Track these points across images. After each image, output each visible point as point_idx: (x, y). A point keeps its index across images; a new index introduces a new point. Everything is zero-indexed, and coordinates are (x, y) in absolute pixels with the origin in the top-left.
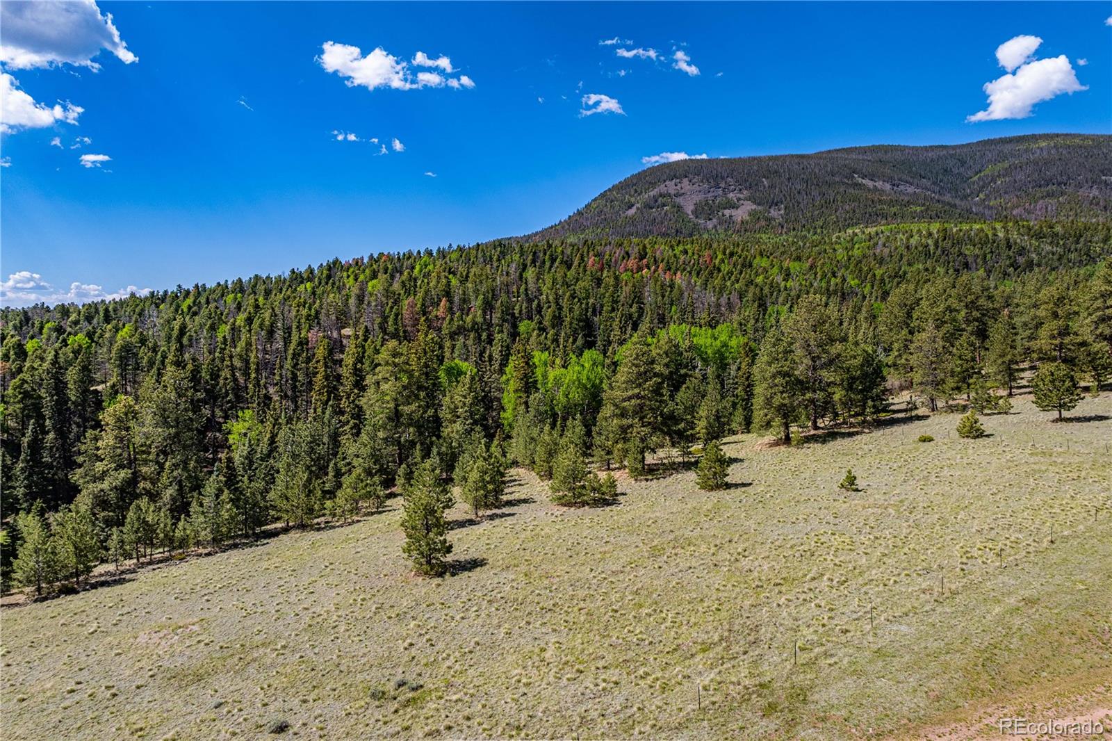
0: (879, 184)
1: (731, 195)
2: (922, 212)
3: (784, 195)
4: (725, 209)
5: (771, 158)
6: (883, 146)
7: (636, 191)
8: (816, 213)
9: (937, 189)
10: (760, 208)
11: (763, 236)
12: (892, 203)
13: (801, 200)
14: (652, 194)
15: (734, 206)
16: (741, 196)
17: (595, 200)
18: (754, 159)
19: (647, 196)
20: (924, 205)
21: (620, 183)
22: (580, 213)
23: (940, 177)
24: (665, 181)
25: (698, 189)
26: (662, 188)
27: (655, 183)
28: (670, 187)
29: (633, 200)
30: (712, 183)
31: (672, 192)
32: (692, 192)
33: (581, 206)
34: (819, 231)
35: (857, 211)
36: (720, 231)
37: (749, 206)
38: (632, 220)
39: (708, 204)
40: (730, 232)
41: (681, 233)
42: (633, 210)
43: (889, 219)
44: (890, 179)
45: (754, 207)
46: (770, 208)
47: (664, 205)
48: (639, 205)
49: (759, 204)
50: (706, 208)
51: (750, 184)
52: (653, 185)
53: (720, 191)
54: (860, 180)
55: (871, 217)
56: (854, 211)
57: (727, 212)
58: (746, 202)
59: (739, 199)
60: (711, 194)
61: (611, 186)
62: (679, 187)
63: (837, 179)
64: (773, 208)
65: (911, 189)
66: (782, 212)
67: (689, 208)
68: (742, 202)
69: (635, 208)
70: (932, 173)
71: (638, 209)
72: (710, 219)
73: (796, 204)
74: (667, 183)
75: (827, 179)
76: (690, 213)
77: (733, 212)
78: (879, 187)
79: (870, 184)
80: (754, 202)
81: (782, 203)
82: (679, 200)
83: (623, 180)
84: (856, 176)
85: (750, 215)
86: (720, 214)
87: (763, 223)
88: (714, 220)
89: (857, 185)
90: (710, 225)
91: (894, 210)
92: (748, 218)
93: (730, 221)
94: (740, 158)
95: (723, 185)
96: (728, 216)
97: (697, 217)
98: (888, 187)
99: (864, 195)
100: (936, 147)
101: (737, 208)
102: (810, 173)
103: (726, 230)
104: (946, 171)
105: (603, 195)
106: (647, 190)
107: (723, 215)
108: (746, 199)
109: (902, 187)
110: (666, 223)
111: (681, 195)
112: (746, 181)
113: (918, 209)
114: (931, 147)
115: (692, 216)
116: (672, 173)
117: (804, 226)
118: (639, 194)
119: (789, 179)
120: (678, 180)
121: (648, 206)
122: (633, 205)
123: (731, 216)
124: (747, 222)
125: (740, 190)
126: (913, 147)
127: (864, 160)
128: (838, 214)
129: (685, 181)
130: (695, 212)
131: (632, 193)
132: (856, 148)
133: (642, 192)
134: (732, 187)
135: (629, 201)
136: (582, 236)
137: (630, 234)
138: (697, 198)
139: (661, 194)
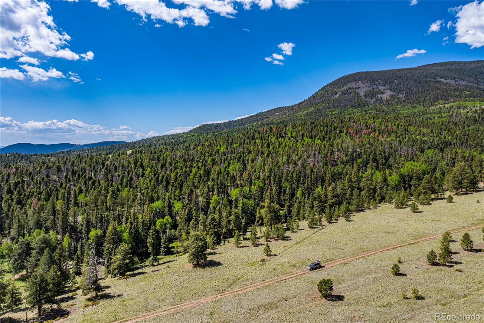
0: (449, 81)
1: (380, 88)
2: (470, 94)
3: (405, 87)
4: (378, 94)
5: (397, 70)
6: (450, 62)
8: (420, 95)
9: (476, 82)
10: (394, 93)
11: (397, 106)
12: (455, 90)
13: (412, 90)
14: (345, 88)
15: (382, 93)
16: (385, 88)
17: (319, 90)
18: (390, 71)
19: (343, 89)
20: (470, 91)
21: (330, 83)
22: (313, 96)
23: (478, 76)
24: (351, 82)
25: (366, 85)
26: (349, 85)
27: (347, 83)
28: (353, 85)
29: (337, 91)
30: (372, 83)
31: (355, 87)
32: (363, 87)
33: (314, 93)
34: (422, 104)
35: (439, 95)
36: (377, 104)
37: (389, 93)
38: (338, 100)
39: (371, 92)
40: (382, 105)
41: (360, 105)
42: (337, 96)
43: (454, 98)
44: (454, 78)
45: (391, 93)
46: (399, 93)
47: (351, 93)
48: (340, 93)
49: (394, 92)
50: (370, 94)
51: (389, 83)
52: (346, 84)
53: (376, 86)
54: (440, 79)
55: (446, 98)
56: (438, 95)
57: (379, 96)
58: (387, 91)
59: (384, 90)
60: (372, 88)
61: (326, 84)
62: (357, 85)
63: (429, 79)
64: (400, 93)
65: (464, 83)
66: (404, 95)
67: (362, 94)
68: (386, 91)
69: (338, 94)
70: (474, 74)
71: (340, 95)
72: (372, 99)
73: (410, 92)
74: (352, 83)
75: (424, 79)
76: (363, 96)
77: (382, 95)
78: (449, 82)
79: (444, 81)
80: (392, 91)
81: (404, 91)
82: (357, 91)
83: (331, 82)
84: (437, 77)
85: (390, 97)
86: (376, 96)
87: (396, 100)
88: (374, 99)
89: (438, 82)
90: (372, 101)
91: (456, 94)
92: (389, 98)
93: (381, 100)
94: (384, 71)
95: (377, 83)
96: (380, 97)
97: (366, 98)
98: (453, 82)
99: (442, 87)
100: (476, 61)
101: (384, 94)
102: (416, 77)
103: (380, 104)
104: (481, 73)
105: (323, 88)
106: (343, 86)
107: (378, 97)
108: (387, 89)
109: (459, 82)
110: (353, 101)
111: (358, 88)
112: (387, 81)
113: (468, 93)
114: (473, 61)
115: (363, 98)
116: (354, 79)
117: (415, 101)
118: (340, 88)
119: (407, 80)
120: (357, 82)
121: (344, 93)
122: (337, 93)
123: (381, 97)
124: (389, 100)
125: (385, 85)
126: (465, 62)
127: (441, 70)
128: (430, 96)
129: (360, 82)
130: (365, 96)
131: (337, 87)
132: (437, 63)
133: (341, 87)
134: (381, 84)
135: (336, 91)
136: (317, 107)
137: (337, 106)
138: (366, 89)
139: (349, 88)
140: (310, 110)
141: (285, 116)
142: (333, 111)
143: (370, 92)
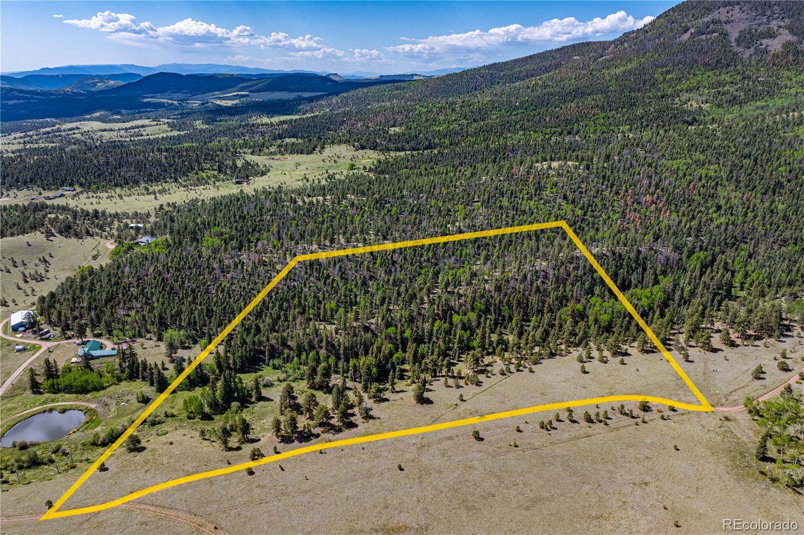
1: (773, 23)
4: (764, 38)
7: (694, 15)
10: (794, 38)
14: (706, 19)
15: (772, 36)
16: (783, 24)
19: (701, 21)
24: (719, 8)
25: (746, 16)
26: (715, 15)
27: (712, 8)
28: (723, 14)
29: (689, 25)
30: (760, 11)
31: (724, 19)
32: (740, 20)
36: (752, 63)
37: (786, 36)
38: (683, 47)
40: (761, 64)
41: (721, 63)
42: (686, 36)
46: (803, 39)
47: (714, 32)
48: (693, 31)
49: (795, 34)
50: (748, 36)
51: (793, 13)
52: (709, 11)
53: (765, 19)
57: (765, 41)
59: (779, 27)
60: (755, 22)
62: (729, 15)
67: (733, 36)
68: (781, 30)
69: (689, 32)
71: (692, 34)
72: (749, 48)
74: (720, 10)
76: (733, 40)
77: (770, 42)
80: (793, 33)
82: (728, 27)
85: (783, 47)
86: (759, 43)
88: (752, 49)
90: (747, 53)
92: (780, 50)
93: (764, 51)
95: (768, 13)
96: (764, 45)
97: (738, 45)
101: (775, 37)
103: (758, 62)
106: (703, 15)
107: (761, 44)
108: (785, 28)
110: (710, 54)
111: (729, 23)
112: (790, 9)
115: (734, 44)
118: (695, 19)
120: (731, 8)
121: (700, 32)
122: (688, 29)
124: (777, 56)
125: (783, 18)
129: (737, 8)
130: (737, 40)
131: (690, 16)
133: (698, 17)
134: (777, 15)
135: (686, 26)
136: (643, 61)
137: (680, 62)
138: (743, 26)
139: (713, 20)
140: (630, 66)
141: (585, 72)
142: (668, 72)
143: (750, 33)
